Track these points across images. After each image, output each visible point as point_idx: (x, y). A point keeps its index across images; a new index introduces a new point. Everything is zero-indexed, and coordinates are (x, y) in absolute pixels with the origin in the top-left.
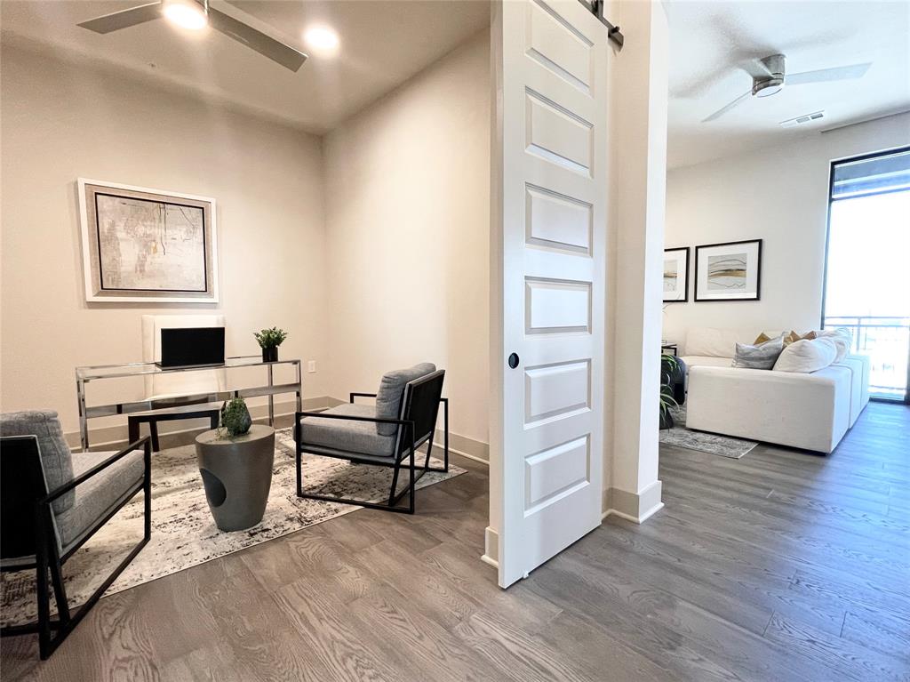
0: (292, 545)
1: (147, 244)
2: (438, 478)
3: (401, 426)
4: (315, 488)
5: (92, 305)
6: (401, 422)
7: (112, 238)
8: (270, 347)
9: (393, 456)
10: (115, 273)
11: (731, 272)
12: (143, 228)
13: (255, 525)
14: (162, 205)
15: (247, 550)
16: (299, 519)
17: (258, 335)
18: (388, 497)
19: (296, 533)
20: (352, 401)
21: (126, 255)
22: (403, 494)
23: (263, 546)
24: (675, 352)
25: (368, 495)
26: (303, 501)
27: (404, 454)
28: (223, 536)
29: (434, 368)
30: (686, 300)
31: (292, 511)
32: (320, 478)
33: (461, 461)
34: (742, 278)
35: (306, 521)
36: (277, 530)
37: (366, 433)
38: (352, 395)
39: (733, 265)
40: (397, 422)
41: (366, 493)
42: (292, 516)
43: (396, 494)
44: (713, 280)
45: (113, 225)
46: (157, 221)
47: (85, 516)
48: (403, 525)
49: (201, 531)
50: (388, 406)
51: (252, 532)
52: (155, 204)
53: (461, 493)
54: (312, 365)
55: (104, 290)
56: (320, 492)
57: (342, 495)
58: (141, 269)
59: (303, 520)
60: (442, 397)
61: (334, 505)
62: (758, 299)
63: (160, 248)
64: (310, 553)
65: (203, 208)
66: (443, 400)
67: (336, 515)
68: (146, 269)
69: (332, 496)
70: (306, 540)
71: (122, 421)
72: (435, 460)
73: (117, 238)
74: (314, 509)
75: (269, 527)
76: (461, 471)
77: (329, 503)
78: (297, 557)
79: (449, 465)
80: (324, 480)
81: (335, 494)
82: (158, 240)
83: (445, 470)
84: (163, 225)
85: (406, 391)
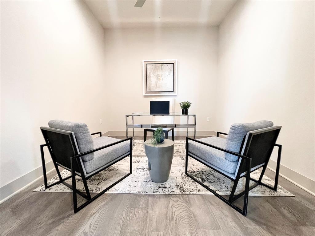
0: (172, 202)
1: (158, 77)
2: (268, 193)
3: (241, 159)
4: (194, 172)
5: (145, 96)
6: (241, 156)
7: (150, 77)
8: (185, 109)
9: (234, 174)
10: (150, 87)
12: (157, 73)
13: (163, 183)
14: (162, 64)
15: (153, 195)
16: (181, 188)
17: (181, 104)
18: (229, 193)
19: (175, 196)
20: (218, 136)
21: (153, 81)
22: (240, 195)
23: (160, 196)
25: (219, 187)
26: (187, 178)
27: (242, 175)
28: (151, 183)
29: (272, 124)
31: (180, 181)
32: (198, 168)
33: (289, 186)
35: (183, 190)
36: (170, 189)
37: (219, 156)
38: (218, 133)
40: (239, 155)
41: (218, 185)
42: (179, 184)
43: (235, 194)
45: (150, 73)
46: (161, 69)
47: (97, 164)
48: (236, 222)
49: (146, 177)
50: (233, 144)
51: (160, 186)
52: (160, 64)
53: (289, 215)
54: (208, 119)
55: (147, 92)
56: (196, 175)
57: (204, 181)
58: (156, 86)
59: (182, 189)
60: (277, 143)
61: (199, 187)
63: (161, 79)
64: (176, 213)
65: (173, 63)
66: (277, 145)
67: (198, 193)
68: (158, 85)
69: (200, 180)
70: (178, 203)
71: (142, 130)
72: (267, 178)
73: (151, 77)
74: (190, 185)
75: (167, 186)
76: (289, 194)
77: (197, 184)
78: (169, 212)
79: (278, 185)
80: (200, 169)
81: (202, 179)
82: (161, 76)
83: (275, 189)
84: (162, 70)
85: (247, 138)
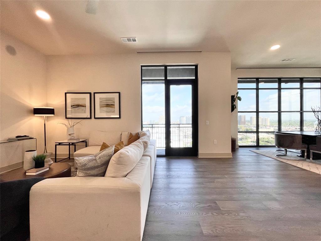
11: (109, 105)
24: (86, 143)
30: (91, 118)
34: (113, 108)
39: (110, 103)
44: (102, 109)
62: (120, 118)
